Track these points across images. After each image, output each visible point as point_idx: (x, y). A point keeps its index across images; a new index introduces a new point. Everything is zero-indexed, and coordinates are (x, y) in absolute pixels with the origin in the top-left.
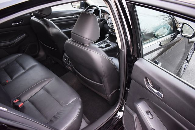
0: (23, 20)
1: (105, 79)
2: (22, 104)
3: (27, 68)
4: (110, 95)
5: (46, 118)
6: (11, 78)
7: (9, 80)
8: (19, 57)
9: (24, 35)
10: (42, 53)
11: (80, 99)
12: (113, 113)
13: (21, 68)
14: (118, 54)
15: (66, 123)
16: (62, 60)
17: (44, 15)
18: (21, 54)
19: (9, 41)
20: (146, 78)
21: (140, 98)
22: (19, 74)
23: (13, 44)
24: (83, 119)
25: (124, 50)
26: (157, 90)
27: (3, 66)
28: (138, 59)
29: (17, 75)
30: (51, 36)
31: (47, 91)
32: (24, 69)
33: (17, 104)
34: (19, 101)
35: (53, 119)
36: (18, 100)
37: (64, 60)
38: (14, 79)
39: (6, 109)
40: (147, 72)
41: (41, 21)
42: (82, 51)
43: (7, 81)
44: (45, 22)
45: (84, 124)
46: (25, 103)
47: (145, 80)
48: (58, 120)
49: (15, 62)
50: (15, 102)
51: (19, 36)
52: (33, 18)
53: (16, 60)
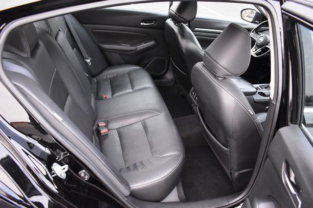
0: (156, 21)
1: (233, 143)
2: (107, 130)
3: (137, 88)
4: (237, 174)
5: (125, 161)
6: (113, 94)
7: (109, 96)
9: (152, 43)
10: (169, 76)
11: (181, 156)
12: (228, 204)
13: (130, 85)
14: (268, 107)
15: (144, 180)
16: (189, 93)
17: (183, 18)
18: (138, 67)
19: (131, 46)
20: (287, 162)
21: (269, 196)
22: (124, 92)
23: (134, 50)
24: (176, 187)
25: (276, 103)
26: (295, 191)
27: (111, 76)
28: (290, 124)
29: (121, 93)
30: (183, 52)
31: (145, 127)
32: (133, 87)
33: (100, 128)
34: (105, 126)
35: (131, 167)
36: (105, 124)
37: (192, 93)
38: (116, 97)
39: (60, 119)
40: (292, 150)
41: (176, 27)
42: (210, 84)
43: (104, 96)
44: (182, 29)
45: (173, 197)
46: (112, 131)
48: (136, 172)
49: (127, 75)
50: (100, 125)
51: (145, 43)
52: (169, 21)
53: (129, 74)
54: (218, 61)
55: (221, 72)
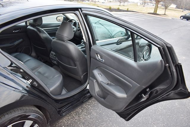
0: (21, 29)
4: (82, 76)
8: (17, 55)
9: (21, 40)
11: (61, 75)
12: (84, 87)
17: (37, 24)
20: (97, 54)
23: (13, 45)
24: (63, 89)
25: (87, 42)
37: (51, 56)
41: (35, 29)
44: (38, 29)
45: (64, 92)
47: (96, 55)
52: (29, 27)
54: (63, 35)
55: (66, 39)
